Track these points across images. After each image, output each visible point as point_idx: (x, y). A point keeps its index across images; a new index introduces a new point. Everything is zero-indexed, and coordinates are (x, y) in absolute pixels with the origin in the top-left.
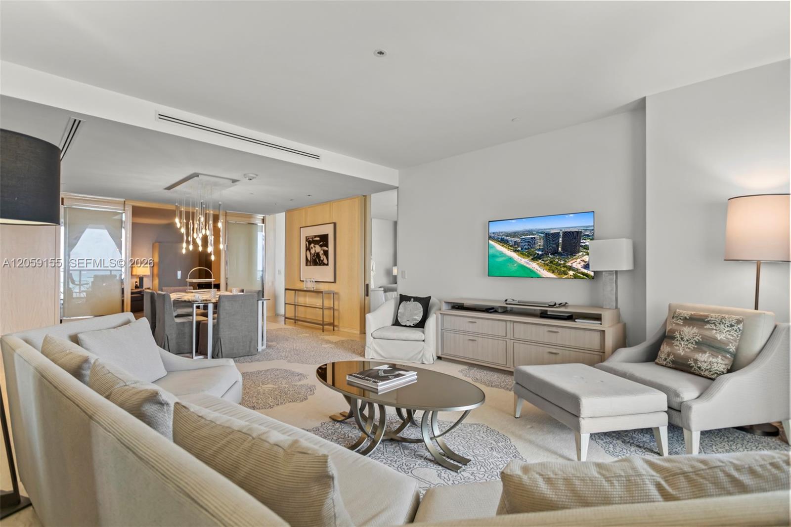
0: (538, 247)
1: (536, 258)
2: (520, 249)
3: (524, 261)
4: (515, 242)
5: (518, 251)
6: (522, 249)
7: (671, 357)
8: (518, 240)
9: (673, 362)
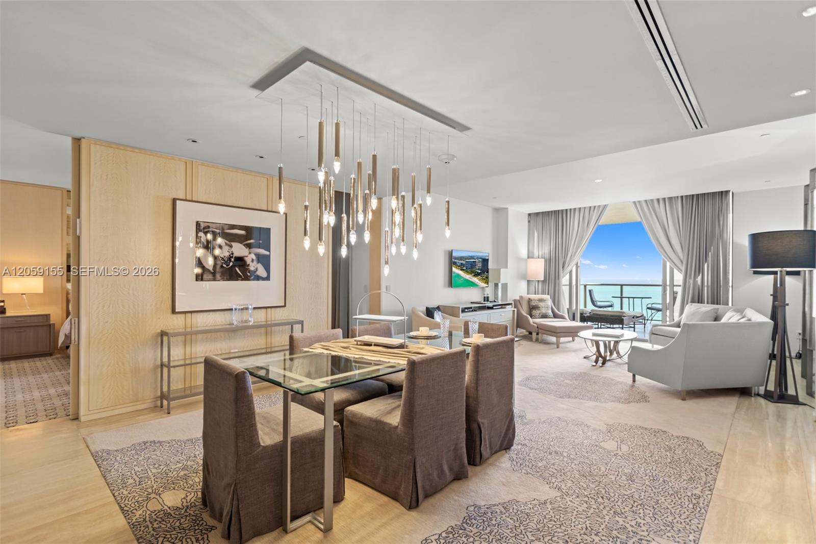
0: (478, 268)
1: (476, 275)
2: (465, 268)
3: (468, 277)
4: (462, 263)
5: (464, 270)
6: (466, 268)
7: (541, 314)
8: (464, 262)
9: (542, 316)
